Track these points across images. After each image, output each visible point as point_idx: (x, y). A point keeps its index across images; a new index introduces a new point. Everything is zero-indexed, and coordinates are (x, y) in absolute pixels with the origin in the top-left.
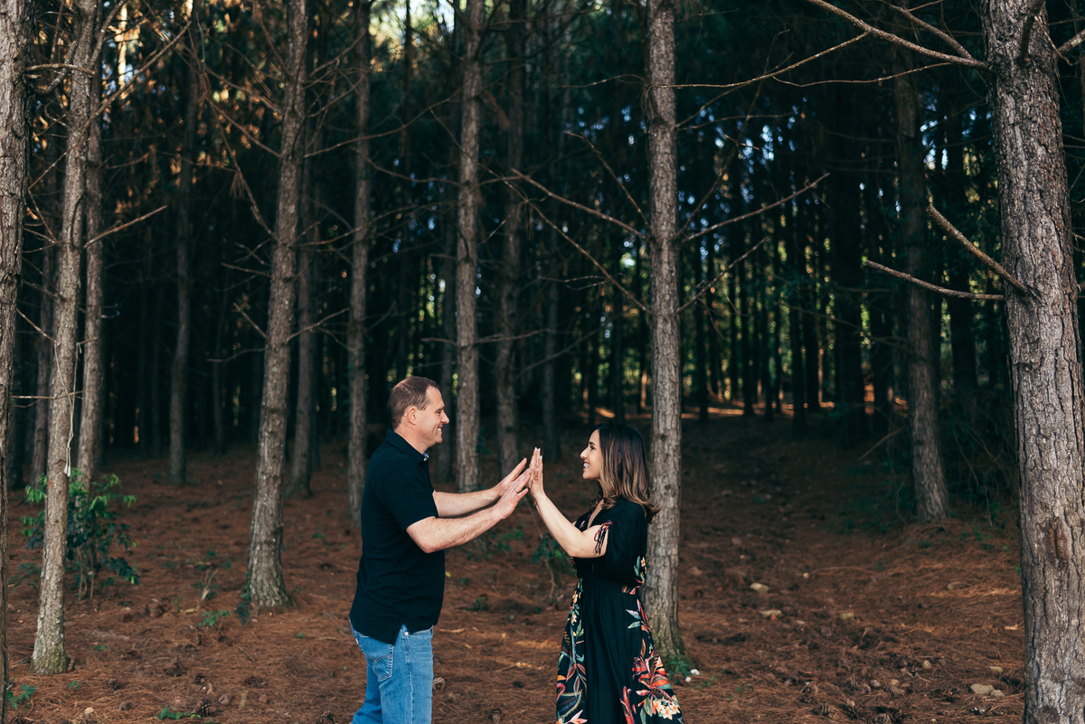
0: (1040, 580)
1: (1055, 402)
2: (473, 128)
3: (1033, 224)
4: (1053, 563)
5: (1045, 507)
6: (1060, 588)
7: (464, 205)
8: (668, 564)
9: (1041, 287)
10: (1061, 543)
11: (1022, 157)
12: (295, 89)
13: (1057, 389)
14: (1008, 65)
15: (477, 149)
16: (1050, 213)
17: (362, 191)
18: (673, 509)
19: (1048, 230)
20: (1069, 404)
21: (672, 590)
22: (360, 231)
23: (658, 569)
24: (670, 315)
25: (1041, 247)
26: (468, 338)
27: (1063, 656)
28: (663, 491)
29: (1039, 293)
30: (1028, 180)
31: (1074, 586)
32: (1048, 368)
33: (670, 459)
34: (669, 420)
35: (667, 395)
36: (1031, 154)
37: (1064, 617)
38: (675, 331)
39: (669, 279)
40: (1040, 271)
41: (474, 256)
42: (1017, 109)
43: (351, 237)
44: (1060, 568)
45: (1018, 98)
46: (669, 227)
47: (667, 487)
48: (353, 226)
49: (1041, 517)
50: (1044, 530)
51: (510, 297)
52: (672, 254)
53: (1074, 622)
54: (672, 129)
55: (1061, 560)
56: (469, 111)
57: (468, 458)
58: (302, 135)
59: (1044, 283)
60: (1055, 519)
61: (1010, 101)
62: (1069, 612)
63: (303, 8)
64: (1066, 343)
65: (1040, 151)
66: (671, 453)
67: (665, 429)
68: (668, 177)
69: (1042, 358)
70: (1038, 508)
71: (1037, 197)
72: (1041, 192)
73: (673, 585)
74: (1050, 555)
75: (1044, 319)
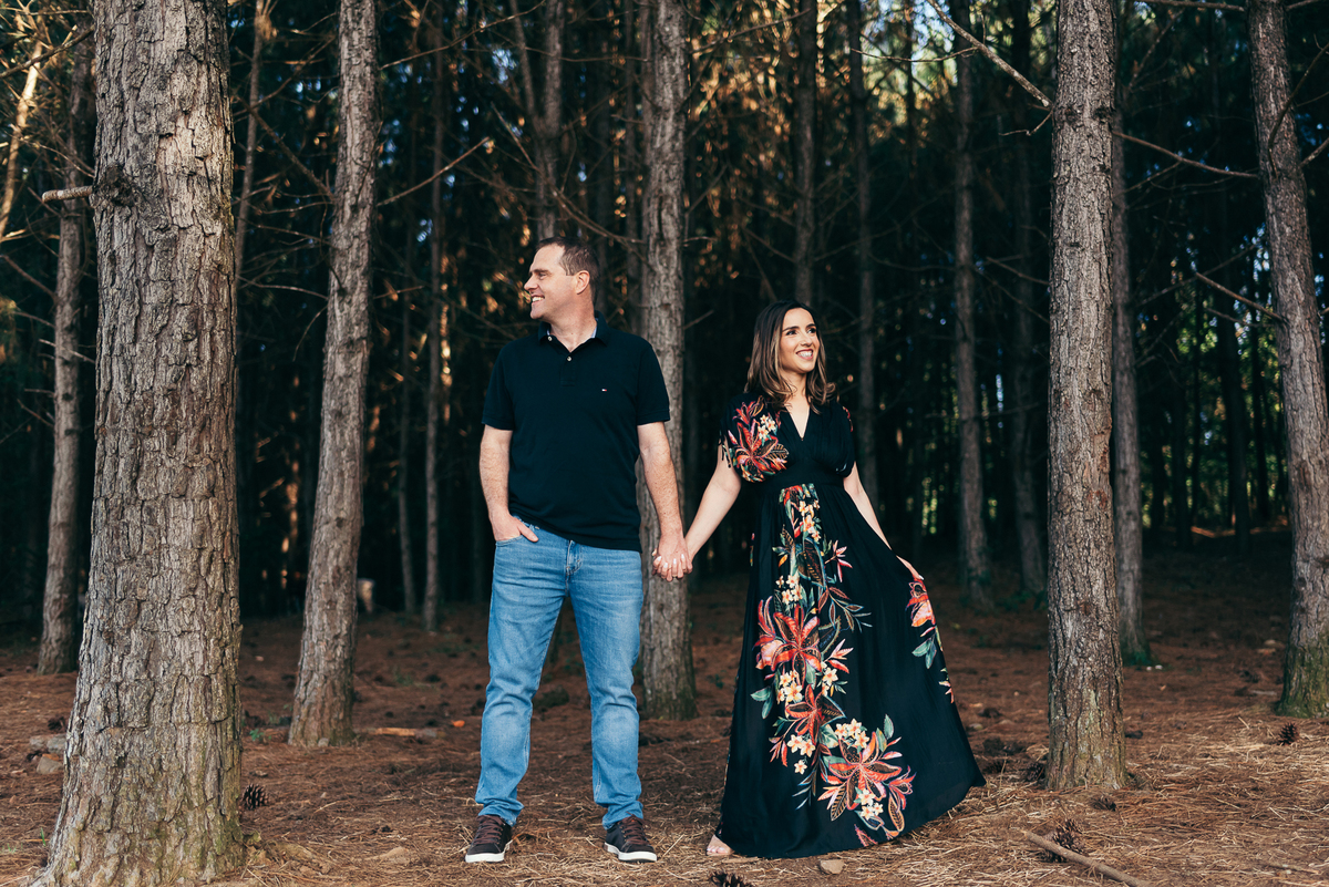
0: (1296, 500)
1: (1300, 388)
2: (966, 215)
3: (1284, 277)
4: (1302, 489)
5: (1297, 454)
6: (1307, 504)
7: (961, 288)
8: (1131, 577)
9: (1289, 317)
10: (1307, 476)
11: (1277, 234)
12: (805, 204)
13: (1302, 379)
14: (1268, 177)
15: (971, 234)
16: (1294, 268)
17: (866, 282)
18: (1135, 532)
19: (1293, 280)
20: (1310, 389)
21: (1136, 600)
22: (866, 320)
23: (1123, 582)
24: (1126, 369)
25: (1289, 291)
26: (969, 412)
27: (1309, 546)
28: (1125, 516)
29: (1288, 320)
30: (1280, 249)
31: (1316, 502)
32: (1296, 367)
33: (1130, 490)
34: (1128, 457)
35: (1126, 436)
36: (1282, 232)
37: (1310, 522)
38: (1132, 381)
39: (1124, 338)
40: (1289, 306)
41: (970, 334)
42: (1273, 204)
43: (857, 327)
44: (1307, 492)
45: (1274, 198)
46: (1123, 295)
47: (1129, 513)
48: (858, 314)
49: (1295, 461)
50: (1297, 469)
51: (1023, 379)
52: (1126, 317)
53: (1315, 524)
54: (1123, 211)
55: (1307, 486)
56: (961, 201)
57: (973, 523)
58: (814, 241)
59: (1291, 314)
60: (1303, 461)
61: (1270, 200)
62: (1313, 519)
63: (809, 135)
64: (1308, 351)
65: (1288, 230)
66: (1131, 484)
67: (1125, 465)
68: (1120, 252)
69: (1292, 361)
70: (1294, 456)
71: (1286, 259)
72: (1288, 256)
73: (1137, 595)
74: (1300, 484)
75: (1293, 336)
